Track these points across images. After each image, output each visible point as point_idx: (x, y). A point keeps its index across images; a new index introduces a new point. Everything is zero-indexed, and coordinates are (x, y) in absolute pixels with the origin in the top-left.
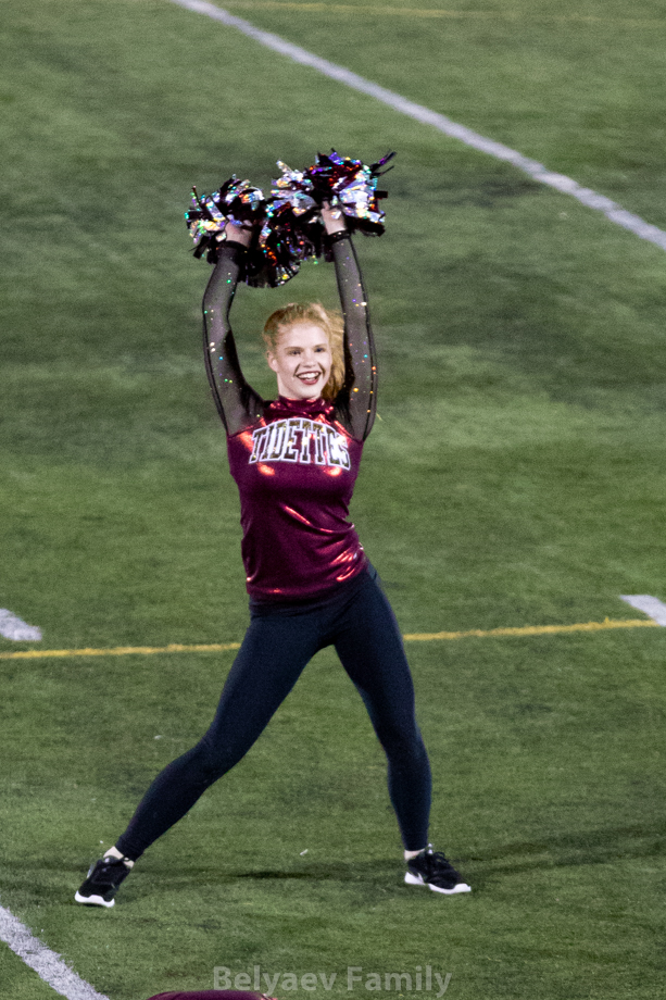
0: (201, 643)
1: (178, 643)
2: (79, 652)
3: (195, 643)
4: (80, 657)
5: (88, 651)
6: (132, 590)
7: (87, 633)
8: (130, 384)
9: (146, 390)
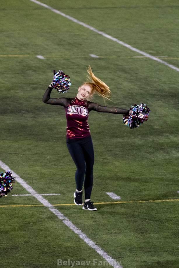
0: (157, 200)
1: (151, 200)
3: (155, 200)
4: (129, 203)
5: (131, 202)
6: (141, 188)
7: (131, 198)
8: (140, 143)
9: (144, 144)
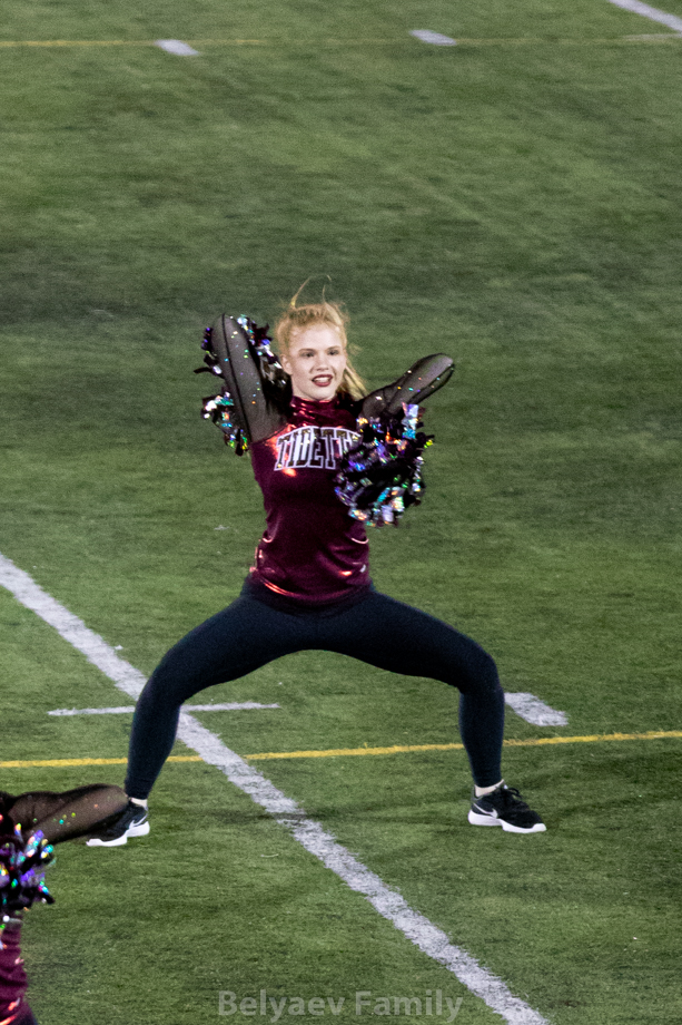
2: (609, 737)
4: (609, 742)
5: (618, 736)
6: (663, 670)
7: (616, 716)
8: (658, 452)
9: (675, 458)
